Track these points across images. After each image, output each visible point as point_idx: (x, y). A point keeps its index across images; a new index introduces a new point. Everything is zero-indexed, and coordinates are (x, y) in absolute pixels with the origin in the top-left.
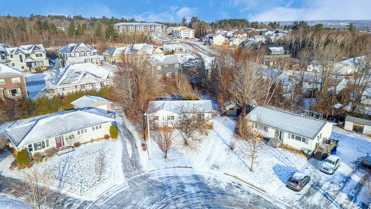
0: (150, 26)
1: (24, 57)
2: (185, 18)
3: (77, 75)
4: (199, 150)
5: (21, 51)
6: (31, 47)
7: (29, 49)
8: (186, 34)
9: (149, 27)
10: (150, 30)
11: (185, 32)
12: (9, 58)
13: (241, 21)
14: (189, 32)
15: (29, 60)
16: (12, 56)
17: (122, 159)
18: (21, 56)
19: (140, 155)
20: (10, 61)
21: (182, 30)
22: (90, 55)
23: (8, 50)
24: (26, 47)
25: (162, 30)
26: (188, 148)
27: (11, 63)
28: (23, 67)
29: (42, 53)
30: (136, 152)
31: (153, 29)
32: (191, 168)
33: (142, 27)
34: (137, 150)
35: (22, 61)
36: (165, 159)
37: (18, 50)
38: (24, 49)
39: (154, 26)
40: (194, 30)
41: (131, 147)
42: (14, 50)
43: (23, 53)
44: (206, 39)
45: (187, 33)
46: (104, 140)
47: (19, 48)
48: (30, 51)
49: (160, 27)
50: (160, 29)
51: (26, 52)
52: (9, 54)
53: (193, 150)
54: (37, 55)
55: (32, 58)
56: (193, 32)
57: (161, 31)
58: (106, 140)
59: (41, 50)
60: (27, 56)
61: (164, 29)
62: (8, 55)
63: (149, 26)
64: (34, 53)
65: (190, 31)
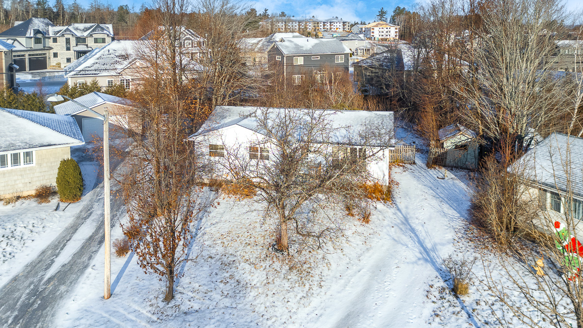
1: (73, 42)
5: (71, 31)
7: (86, 29)
12: (50, 43)
14: (388, 30)
15: (81, 48)
16: (55, 40)
18: (68, 41)
20: (51, 48)
21: (377, 26)
23: (52, 30)
24: (81, 26)
25: (344, 29)
27: (52, 52)
28: (69, 60)
29: (105, 36)
31: (327, 27)
37: (67, 30)
38: (77, 29)
39: (330, 22)
40: (398, 27)
42: (60, 31)
43: (73, 35)
45: (385, 32)
46: (33, 203)
47: (70, 28)
49: (340, 24)
50: (340, 27)
51: (79, 34)
52: (51, 35)
55: (87, 45)
56: (396, 31)
57: (341, 30)
59: (105, 32)
60: (80, 40)
61: (347, 28)
62: (49, 38)
63: (322, 23)
64: (91, 36)
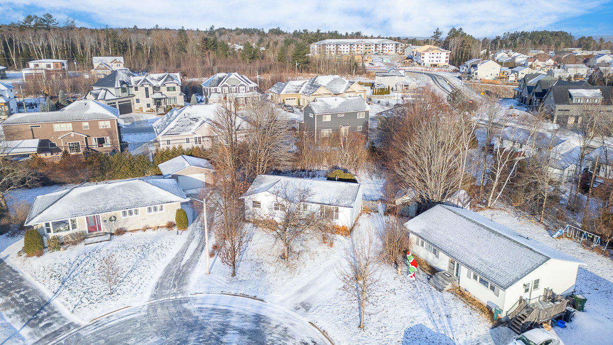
0: (376, 45)
1: (151, 90)
2: (440, 31)
3: (192, 122)
4: (298, 271)
5: (148, 82)
6: (162, 78)
7: (160, 79)
8: (433, 59)
9: (374, 47)
10: (374, 51)
11: (432, 55)
12: (133, 91)
13: (556, 35)
14: (439, 55)
15: (158, 95)
16: (136, 89)
17: (169, 265)
18: (147, 89)
19: (199, 263)
20: (134, 95)
21: (427, 51)
22: (244, 91)
23: (133, 80)
24: (156, 76)
25: (396, 51)
26: (281, 265)
27: (135, 98)
28: (148, 105)
29: (175, 85)
30: (196, 258)
31: (379, 49)
32: (262, 301)
33: (361, 47)
34: (200, 255)
35: (147, 96)
36: (231, 278)
37: (145, 80)
38: (152, 79)
39: (383, 45)
40: (450, 52)
41: (196, 247)
42: (140, 80)
43: (150, 85)
44: (465, 68)
45: (435, 57)
46: (165, 230)
47: (147, 78)
48: (160, 83)
49: (392, 46)
50: (392, 49)
51: (154, 83)
52: (133, 85)
53: (288, 270)
54: (168, 89)
55: (161, 93)
56: (447, 56)
57: (394, 52)
58: (167, 231)
59: (175, 81)
60: (156, 89)
61: (400, 49)
62: (132, 87)
63: (374, 45)
64: (164, 85)
65: (442, 53)
